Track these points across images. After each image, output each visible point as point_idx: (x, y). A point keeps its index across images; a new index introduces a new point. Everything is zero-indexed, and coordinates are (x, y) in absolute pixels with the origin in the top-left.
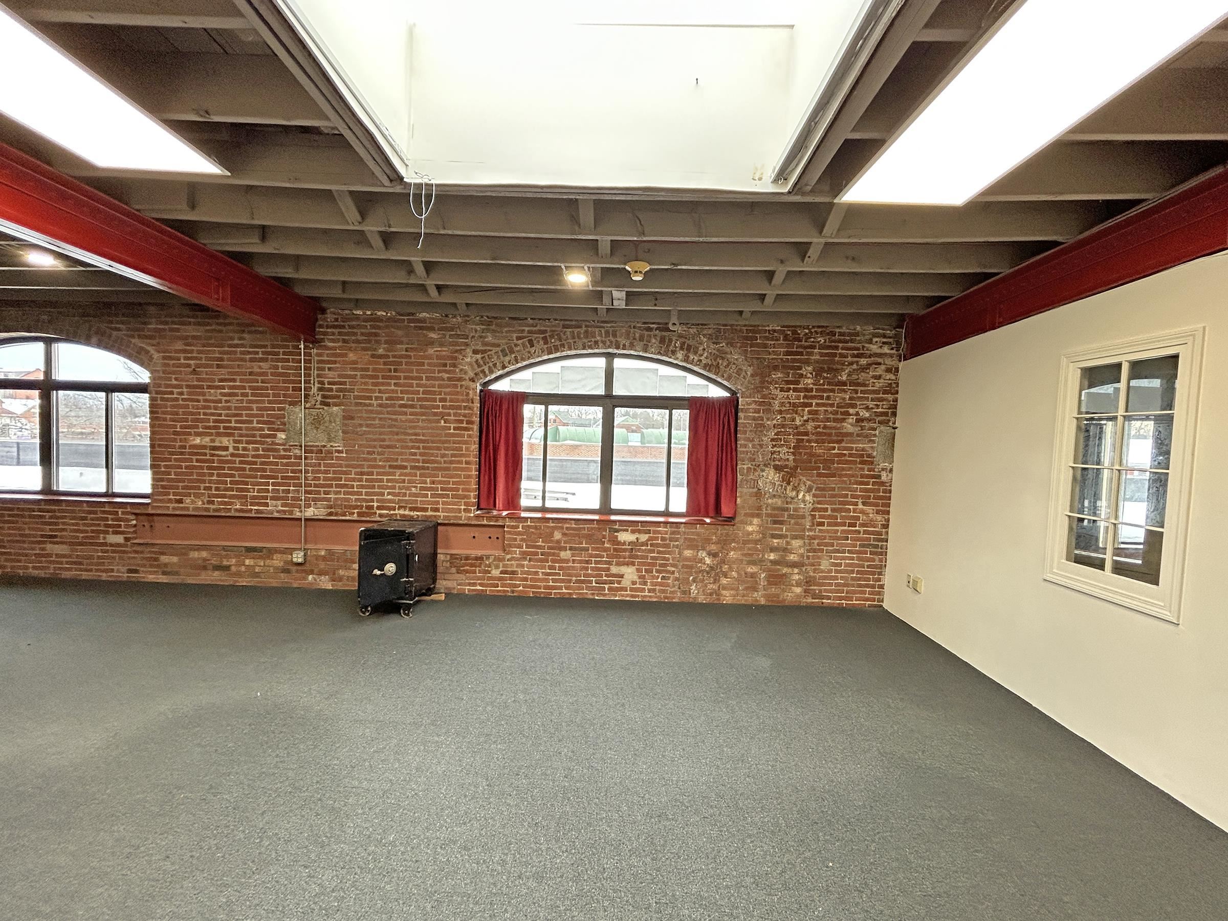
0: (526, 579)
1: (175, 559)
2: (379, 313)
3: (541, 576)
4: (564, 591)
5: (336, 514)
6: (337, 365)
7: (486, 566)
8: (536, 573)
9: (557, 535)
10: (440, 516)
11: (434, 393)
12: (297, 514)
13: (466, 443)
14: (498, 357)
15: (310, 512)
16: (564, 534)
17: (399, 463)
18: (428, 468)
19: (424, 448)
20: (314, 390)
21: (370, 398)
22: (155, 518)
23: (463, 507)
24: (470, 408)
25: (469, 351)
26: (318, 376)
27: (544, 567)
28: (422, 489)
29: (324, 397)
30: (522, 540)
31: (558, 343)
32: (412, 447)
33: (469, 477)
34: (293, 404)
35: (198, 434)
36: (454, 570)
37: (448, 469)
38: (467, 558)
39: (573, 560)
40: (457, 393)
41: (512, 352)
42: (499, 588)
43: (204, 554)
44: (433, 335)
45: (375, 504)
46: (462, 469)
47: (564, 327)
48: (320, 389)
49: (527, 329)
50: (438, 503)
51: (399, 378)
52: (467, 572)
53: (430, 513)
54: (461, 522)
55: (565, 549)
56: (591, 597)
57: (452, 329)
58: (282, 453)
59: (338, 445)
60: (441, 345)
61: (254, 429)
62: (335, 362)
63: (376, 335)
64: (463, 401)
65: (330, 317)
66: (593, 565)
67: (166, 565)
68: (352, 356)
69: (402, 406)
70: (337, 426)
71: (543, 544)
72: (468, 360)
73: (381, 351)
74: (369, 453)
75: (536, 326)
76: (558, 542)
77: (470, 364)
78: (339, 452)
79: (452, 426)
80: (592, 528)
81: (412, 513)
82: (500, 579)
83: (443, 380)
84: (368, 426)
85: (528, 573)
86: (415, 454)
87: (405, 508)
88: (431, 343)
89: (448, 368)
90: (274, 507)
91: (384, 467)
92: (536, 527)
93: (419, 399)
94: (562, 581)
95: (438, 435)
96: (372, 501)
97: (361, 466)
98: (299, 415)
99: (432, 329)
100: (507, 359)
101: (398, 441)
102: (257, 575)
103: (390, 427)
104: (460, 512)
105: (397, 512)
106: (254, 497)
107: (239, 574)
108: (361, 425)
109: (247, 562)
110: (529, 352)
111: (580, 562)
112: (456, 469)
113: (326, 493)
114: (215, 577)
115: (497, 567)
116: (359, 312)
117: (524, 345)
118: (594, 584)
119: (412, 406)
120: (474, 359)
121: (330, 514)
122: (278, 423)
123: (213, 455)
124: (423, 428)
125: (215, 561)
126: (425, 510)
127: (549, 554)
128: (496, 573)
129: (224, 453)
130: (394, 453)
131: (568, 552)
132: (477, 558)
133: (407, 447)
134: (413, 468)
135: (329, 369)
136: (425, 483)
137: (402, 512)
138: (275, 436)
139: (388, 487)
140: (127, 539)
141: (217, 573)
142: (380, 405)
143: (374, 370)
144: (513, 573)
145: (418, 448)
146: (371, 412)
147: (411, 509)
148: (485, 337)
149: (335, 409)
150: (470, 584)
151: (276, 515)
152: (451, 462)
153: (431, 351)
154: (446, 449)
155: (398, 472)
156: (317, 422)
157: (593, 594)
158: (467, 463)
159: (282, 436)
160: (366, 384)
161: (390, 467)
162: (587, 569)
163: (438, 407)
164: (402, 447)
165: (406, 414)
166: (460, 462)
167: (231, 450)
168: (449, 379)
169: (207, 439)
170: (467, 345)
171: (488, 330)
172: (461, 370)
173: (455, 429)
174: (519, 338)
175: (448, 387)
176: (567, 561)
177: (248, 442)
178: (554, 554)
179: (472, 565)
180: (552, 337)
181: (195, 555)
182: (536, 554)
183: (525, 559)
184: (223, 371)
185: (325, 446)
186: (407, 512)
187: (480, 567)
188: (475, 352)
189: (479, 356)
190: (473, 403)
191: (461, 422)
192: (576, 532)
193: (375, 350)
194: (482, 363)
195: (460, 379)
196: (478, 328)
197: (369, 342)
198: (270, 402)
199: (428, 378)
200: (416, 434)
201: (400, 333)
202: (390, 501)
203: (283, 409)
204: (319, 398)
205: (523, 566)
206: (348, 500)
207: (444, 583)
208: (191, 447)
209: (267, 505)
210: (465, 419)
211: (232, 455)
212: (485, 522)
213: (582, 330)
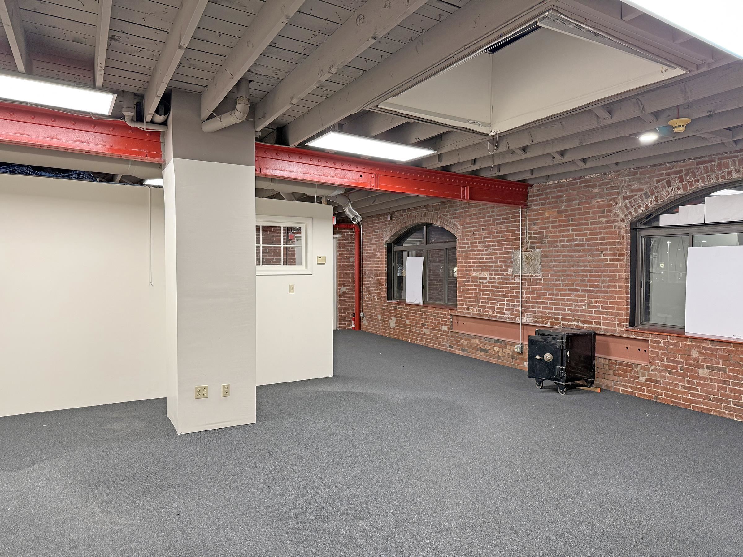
0: (667, 389)
1: (466, 342)
2: (562, 181)
3: (680, 389)
4: (702, 406)
5: (538, 322)
6: (539, 221)
7: (635, 372)
8: (676, 385)
9: (695, 354)
10: (601, 329)
11: (596, 234)
12: (518, 321)
13: (618, 271)
14: (642, 200)
15: (525, 320)
16: (701, 353)
17: (575, 287)
18: (592, 291)
19: (590, 276)
20: (527, 239)
21: (557, 241)
22: (460, 318)
23: (617, 323)
24: (621, 244)
25: (620, 198)
26: (529, 229)
27: (683, 381)
28: (589, 307)
29: (532, 243)
30: (663, 354)
31: (692, 179)
32: (583, 276)
33: (621, 298)
34: (516, 249)
35: (475, 270)
36: (611, 372)
37: (606, 292)
38: (621, 364)
39: (710, 379)
40: (612, 233)
41: (653, 194)
42: (645, 393)
43: (477, 341)
44: (596, 190)
45: (560, 317)
46: (616, 292)
47: (698, 164)
48: (530, 238)
49: (665, 172)
50: (599, 318)
51: (573, 225)
52: (621, 375)
53: (594, 326)
54: (616, 334)
55: (702, 367)
56: (729, 417)
57: (608, 183)
58: (511, 281)
59: (539, 275)
60: (601, 197)
61: (498, 266)
62: (538, 219)
63: (560, 197)
64: (616, 238)
65: (535, 189)
66: (731, 387)
67: (463, 345)
68: (547, 214)
69: (577, 245)
70: (538, 262)
71: (682, 360)
72: (620, 205)
73: (563, 208)
74: (556, 280)
75: (673, 168)
76: (696, 359)
77: (621, 208)
78: (540, 279)
79: (609, 258)
80: (729, 350)
81: (582, 325)
82: (646, 385)
83: (603, 223)
84: (556, 261)
85: (670, 384)
86: (584, 281)
87: (578, 320)
88: (594, 196)
89: (606, 214)
90: (507, 315)
91: (565, 290)
92: (675, 345)
93: (587, 240)
94: (700, 396)
95: (599, 266)
96: (558, 314)
97: (552, 290)
98: (518, 255)
99: (595, 186)
100: (649, 200)
101: (574, 271)
102: (499, 357)
103: (568, 261)
104: (615, 327)
105: (573, 323)
106: (498, 308)
107: (491, 356)
108: (552, 261)
109: (495, 348)
110: (667, 192)
111: (718, 381)
112: (612, 292)
113: (533, 307)
114: (481, 355)
115: (644, 375)
116: (551, 183)
117: (663, 186)
118: (732, 405)
119: (582, 245)
120: (624, 204)
121: (535, 322)
122: (508, 262)
123: (480, 282)
124: (589, 261)
125: (481, 346)
126: (591, 323)
127: (687, 370)
128: (642, 379)
129: (485, 281)
130: (571, 280)
131: (706, 370)
132: (628, 365)
133: (579, 276)
134: (584, 291)
135: (535, 224)
136: (591, 302)
137: (576, 323)
138: (507, 270)
139: (568, 305)
140: (449, 329)
141: (482, 353)
142: (563, 246)
143: (560, 221)
144: (656, 382)
145: (586, 276)
146: (558, 251)
147: (583, 322)
148: (632, 185)
149: (537, 250)
150: (623, 386)
151: (508, 320)
152: (609, 287)
153: (594, 203)
154: (605, 276)
155: (574, 293)
156: (528, 260)
157: (731, 415)
158: (620, 287)
159: (510, 270)
160: (554, 232)
161: (569, 290)
162: (724, 389)
163: (598, 244)
164: (576, 276)
165: (578, 251)
166: (614, 287)
167: (488, 279)
168: (607, 222)
169: (478, 273)
170: (618, 193)
171: (634, 179)
172: (615, 214)
173: (611, 260)
174: (658, 181)
175: (605, 228)
176: (704, 379)
177: (496, 275)
178: (692, 371)
179: (624, 370)
180: (687, 175)
181: (473, 341)
182: (676, 368)
183: (667, 371)
184: (485, 232)
185: (532, 276)
186: (579, 324)
187: (630, 372)
188: (625, 198)
189: (627, 201)
190: (623, 239)
191: (615, 254)
192: (713, 353)
193: (560, 207)
194: (629, 206)
195: (614, 221)
196: (626, 178)
197: (555, 202)
198: (505, 249)
199: (592, 223)
200: (586, 266)
201: (575, 192)
202: (569, 315)
203: (510, 253)
204: (529, 244)
205: (665, 377)
206: (544, 313)
207: (605, 381)
208: (473, 278)
209: (503, 313)
210: (618, 252)
211: (489, 282)
212: (633, 336)
213: (715, 164)
